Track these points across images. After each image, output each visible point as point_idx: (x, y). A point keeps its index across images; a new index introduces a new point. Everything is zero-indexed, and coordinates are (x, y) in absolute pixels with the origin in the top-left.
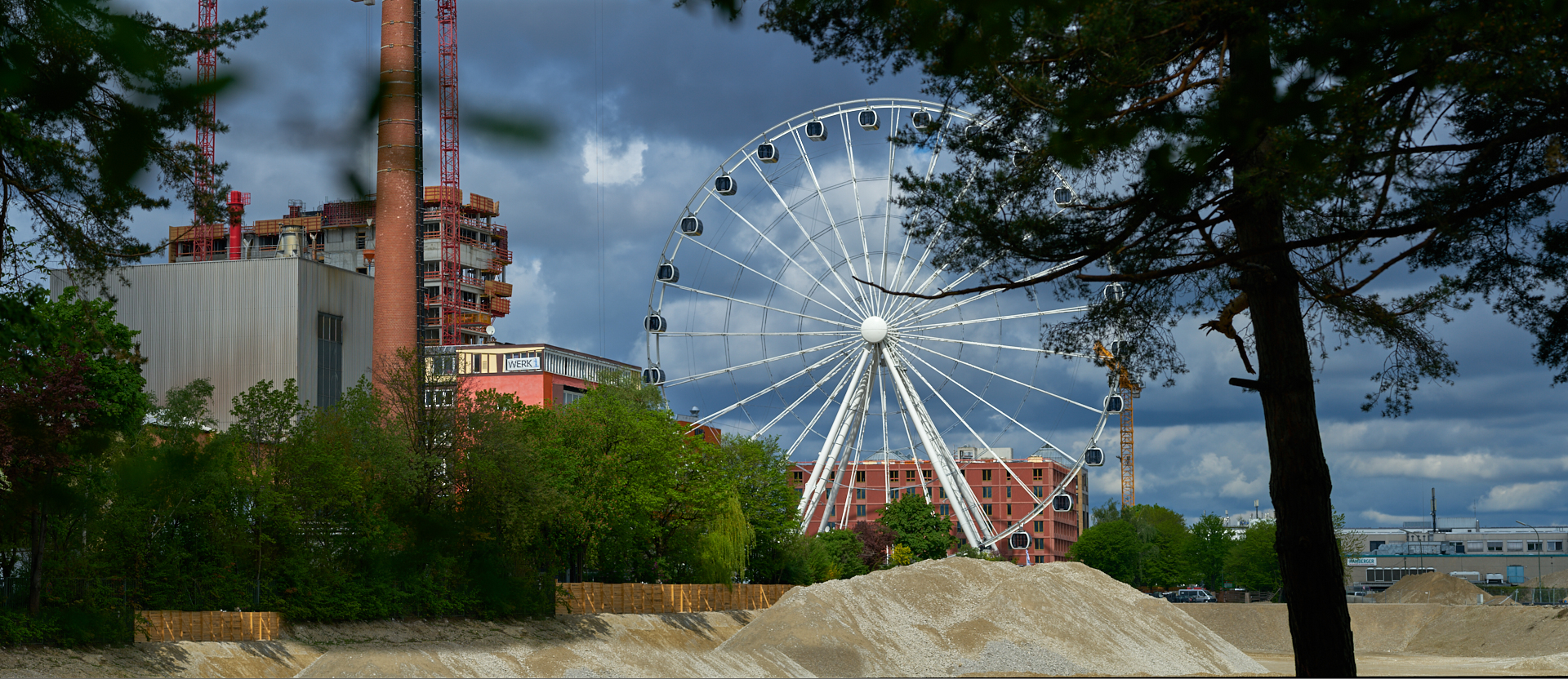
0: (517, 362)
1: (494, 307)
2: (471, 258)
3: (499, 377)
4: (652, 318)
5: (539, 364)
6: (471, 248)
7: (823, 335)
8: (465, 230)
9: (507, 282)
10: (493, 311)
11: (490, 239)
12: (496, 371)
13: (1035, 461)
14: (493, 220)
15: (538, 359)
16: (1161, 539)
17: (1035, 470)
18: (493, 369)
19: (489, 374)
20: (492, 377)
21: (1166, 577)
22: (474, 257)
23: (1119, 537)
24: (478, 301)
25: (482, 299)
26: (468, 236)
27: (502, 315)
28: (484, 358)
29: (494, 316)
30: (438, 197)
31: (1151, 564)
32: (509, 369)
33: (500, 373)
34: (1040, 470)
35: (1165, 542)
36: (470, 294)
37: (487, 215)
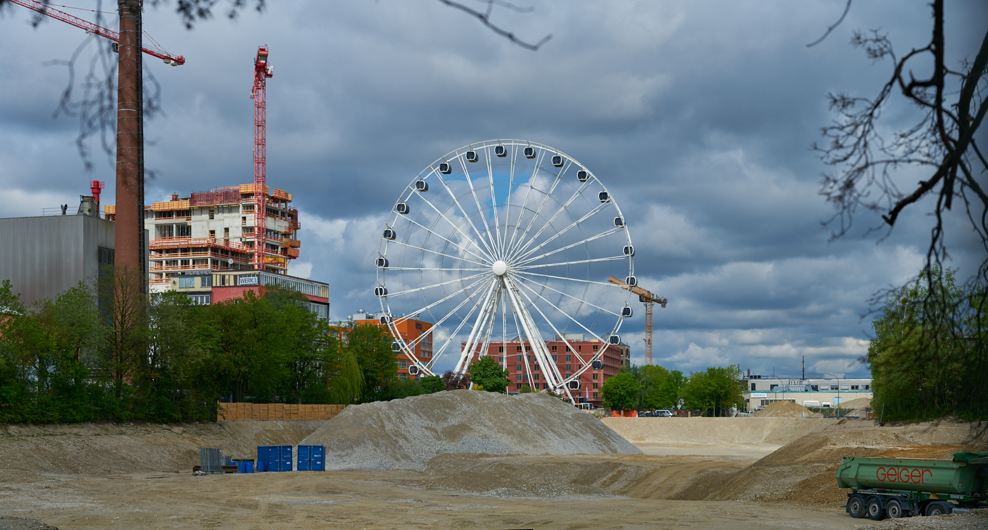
0: (245, 280)
1: (289, 253)
2: (275, 225)
3: (235, 288)
4: (380, 259)
5: (257, 281)
6: (275, 220)
7: (469, 270)
8: (271, 210)
9: (298, 239)
10: (288, 256)
11: (287, 215)
12: (233, 285)
13: (594, 341)
14: (289, 204)
15: (257, 278)
16: (653, 383)
17: (594, 346)
18: (232, 284)
19: (229, 286)
20: (231, 288)
21: (656, 403)
22: (277, 225)
23: (626, 382)
24: (279, 250)
25: (282, 249)
26: (272, 213)
27: (295, 258)
28: (227, 277)
29: (290, 259)
30: (254, 190)
31: (649, 396)
32: (241, 284)
33: (235, 286)
34: (597, 346)
35: (656, 385)
36: (274, 245)
37: (285, 201)
